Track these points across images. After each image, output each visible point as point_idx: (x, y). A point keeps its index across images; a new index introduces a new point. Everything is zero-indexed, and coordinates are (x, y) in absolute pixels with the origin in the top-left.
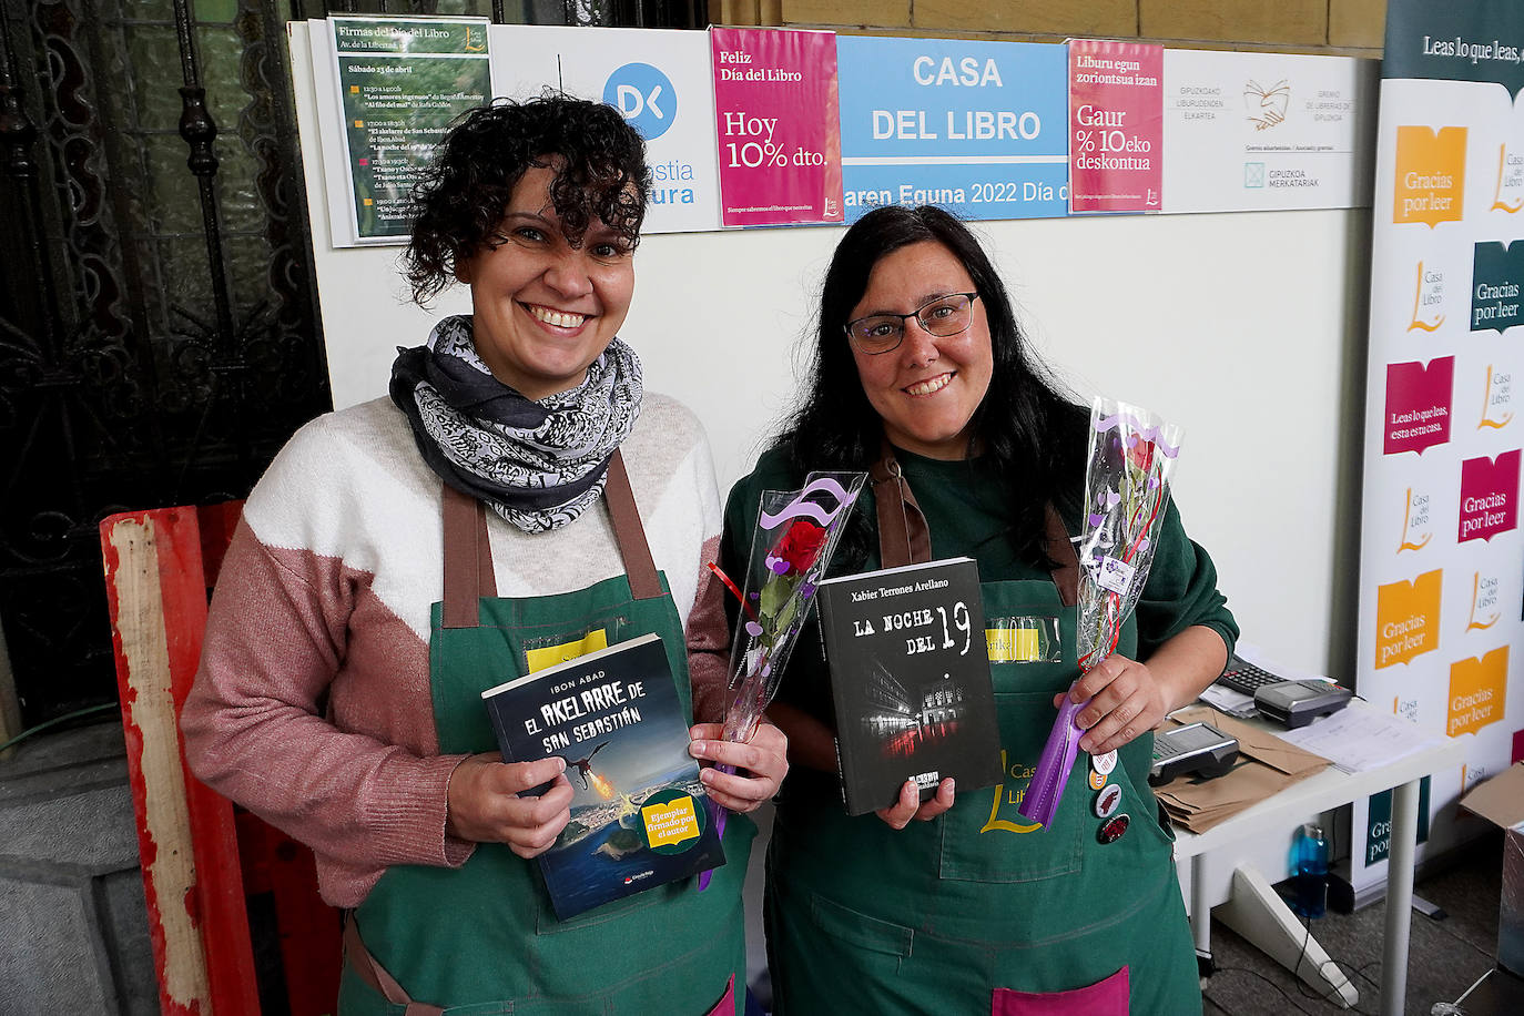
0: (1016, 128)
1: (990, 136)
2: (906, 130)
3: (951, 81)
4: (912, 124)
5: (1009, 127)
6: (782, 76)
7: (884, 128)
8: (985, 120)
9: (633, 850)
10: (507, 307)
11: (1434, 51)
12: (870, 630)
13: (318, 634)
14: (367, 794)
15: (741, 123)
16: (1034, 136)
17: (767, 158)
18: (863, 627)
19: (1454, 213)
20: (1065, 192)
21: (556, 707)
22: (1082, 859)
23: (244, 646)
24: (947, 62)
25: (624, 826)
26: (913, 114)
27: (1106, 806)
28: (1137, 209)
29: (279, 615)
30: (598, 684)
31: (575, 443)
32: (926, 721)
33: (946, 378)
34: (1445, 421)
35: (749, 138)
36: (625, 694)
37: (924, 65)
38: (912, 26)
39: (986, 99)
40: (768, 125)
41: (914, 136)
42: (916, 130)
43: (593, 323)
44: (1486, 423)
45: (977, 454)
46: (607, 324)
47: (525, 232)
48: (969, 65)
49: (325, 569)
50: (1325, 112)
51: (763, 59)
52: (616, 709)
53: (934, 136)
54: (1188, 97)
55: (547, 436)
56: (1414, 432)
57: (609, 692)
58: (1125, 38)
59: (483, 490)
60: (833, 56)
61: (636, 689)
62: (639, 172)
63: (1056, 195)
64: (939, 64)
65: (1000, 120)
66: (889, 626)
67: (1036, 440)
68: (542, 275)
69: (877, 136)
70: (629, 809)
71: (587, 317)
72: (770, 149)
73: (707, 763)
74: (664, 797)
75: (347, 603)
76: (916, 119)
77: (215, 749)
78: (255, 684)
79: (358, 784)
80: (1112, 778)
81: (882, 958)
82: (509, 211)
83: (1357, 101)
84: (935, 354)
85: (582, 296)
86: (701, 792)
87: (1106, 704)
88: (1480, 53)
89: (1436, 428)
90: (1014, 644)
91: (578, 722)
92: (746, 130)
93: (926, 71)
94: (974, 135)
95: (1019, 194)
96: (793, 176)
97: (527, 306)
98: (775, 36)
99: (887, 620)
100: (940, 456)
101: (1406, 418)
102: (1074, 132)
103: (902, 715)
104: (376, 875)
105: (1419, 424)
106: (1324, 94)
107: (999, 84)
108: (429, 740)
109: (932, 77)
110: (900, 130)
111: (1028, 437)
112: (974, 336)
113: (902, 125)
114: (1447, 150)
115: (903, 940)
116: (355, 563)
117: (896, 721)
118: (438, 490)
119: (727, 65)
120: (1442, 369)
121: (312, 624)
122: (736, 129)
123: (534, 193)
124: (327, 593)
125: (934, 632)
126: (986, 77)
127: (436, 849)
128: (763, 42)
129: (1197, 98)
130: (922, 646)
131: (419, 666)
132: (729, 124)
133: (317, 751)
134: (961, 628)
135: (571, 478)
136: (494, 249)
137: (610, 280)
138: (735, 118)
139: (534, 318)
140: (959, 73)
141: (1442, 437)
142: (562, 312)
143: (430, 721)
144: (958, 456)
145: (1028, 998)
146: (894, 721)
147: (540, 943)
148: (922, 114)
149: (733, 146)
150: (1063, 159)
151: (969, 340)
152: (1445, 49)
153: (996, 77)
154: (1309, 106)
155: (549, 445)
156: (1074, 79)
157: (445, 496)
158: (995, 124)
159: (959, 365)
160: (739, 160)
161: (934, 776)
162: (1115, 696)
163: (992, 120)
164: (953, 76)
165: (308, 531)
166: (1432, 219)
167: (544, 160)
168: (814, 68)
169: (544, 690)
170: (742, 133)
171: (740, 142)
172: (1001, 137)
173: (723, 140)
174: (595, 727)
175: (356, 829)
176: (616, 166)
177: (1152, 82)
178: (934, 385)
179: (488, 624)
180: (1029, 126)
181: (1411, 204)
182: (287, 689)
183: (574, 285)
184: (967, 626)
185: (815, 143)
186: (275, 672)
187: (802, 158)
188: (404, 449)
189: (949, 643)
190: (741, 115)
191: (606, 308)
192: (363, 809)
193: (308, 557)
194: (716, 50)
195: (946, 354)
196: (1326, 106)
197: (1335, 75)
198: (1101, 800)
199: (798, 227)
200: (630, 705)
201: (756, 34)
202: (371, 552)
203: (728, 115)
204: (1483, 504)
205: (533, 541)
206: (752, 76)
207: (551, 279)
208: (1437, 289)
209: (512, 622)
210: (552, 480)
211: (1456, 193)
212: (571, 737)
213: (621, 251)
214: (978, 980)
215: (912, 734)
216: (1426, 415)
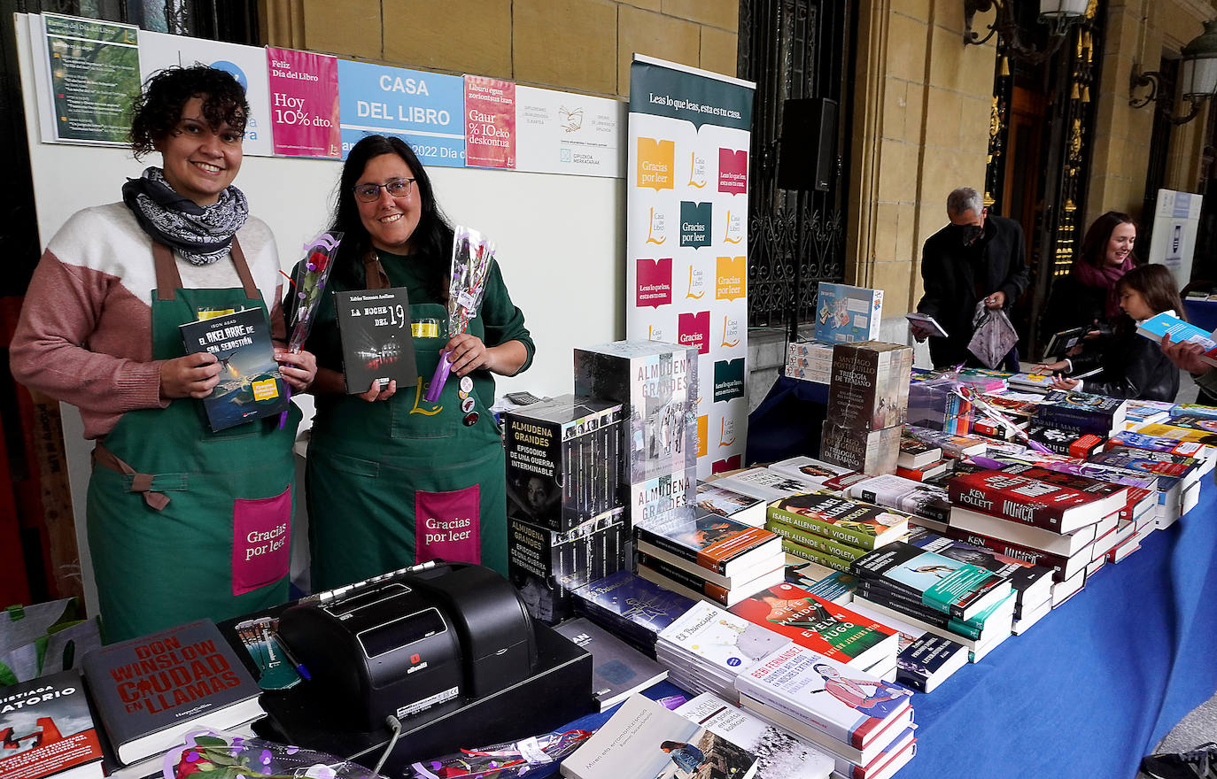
0: (436, 118)
1: (422, 121)
2: (376, 113)
3: (400, 90)
4: (379, 110)
5: (432, 117)
6: (307, 77)
7: (364, 111)
8: (419, 112)
9: (248, 401)
10: (185, 164)
11: (655, 101)
12: (358, 314)
13: (88, 307)
14: (118, 376)
15: (284, 100)
16: (446, 123)
17: (299, 120)
18: (355, 312)
19: (670, 185)
20: (463, 154)
21: (214, 333)
22: (457, 430)
23: (49, 311)
24: (398, 79)
25: (244, 390)
26: (380, 105)
27: (467, 407)
28: (504, 166)
29: (69, 297)
30: (232, 325)
31: (219, 225)
32: (384, 355)
33: (399, 216)
34: (669, 292)
35: (289, 109)
36: (245, 331)
37: (385, 80)
38: (382, 58)
39: (419, 101)
40: (299, 102)
41: (380, 117)
42: (382, 114)
43: (224, 173)
44: (690, 295)
45: (413, 253)
46: (230, 173)
47: (191, 128)
48: (410, 83)
49: (94, 275)
50: (601, 126)
51: (296, 67)
52: (241, 337)
53: (391, 118)
54: (529, 111)
55: (206, 219)
56: (652, 296)
57: (238, 330)
58: (505, 79)
59: (175, 242)
60: (336, 70)
61: (250, 329)
62: (244, 104)
63: (458, 155)
64: (394, 81)
65: (428, 114)
66: (367, 313)
67: (440, 246)
68: (199, 149)
69: (360, 115)
70: (246, 383)
71: (221, 169)
72: (300, 115)
73: (281, 363)
74: (262, 378)
75: (104, 294)
76: (382, 108)
77: (32, 360)
78: (55, 330)
79: (113, 372)
80: (470, 394)
81: (364, 479)
82: (182, 117)
83: (619, 122)
84: (394, 204)
85: (219, 158)
86: (279, 377)
87: (461, 351)
88: (678, 104)
89: (664, 295)
90: (426, 330)
91: (224, 342)
92: (287, 104)
93: (387, 83)
94: (414, 119)
95: (438, 153)
96: (313, 131)
97: (193, 163)
98: (303, 56)
99: (366, 310)
100: (396, 252)
101: (647, 289)
102: (468, 124)
103: (372, 352)
104: (119, 416)
105: (654, 292)
106: (600, 117)
107: (427, 94)
108: (147, 352)
109: (390, 87)
110: (373, 113)
111: (437, 246)
112: (412, 198)
113: (374, 110)
114: (665, 151)
115: (373, 468)
116: (111, 272)
117: (370, 354)
118: (149, 244)
119: (276, 68)
120: (666, 265)
121: (86, 302)
122: (281, 103)
123: (194, 110)
124: (95, 287)
125: (387, 316)
126: (420, 90)
127: (154, 399)
128: (296, 58)
129: (534, 112)
130: (381, 322)
131: (147, 317)
132: (277, 99)
133: (89, 359)
134: (400, 316)
135: (216, 240)
136: (175, 136)
137: (232, 153)
138: (280, 97)
139: (197, 166)
140: (405, 86)
141: (668, 300)
142: (210, 165)
143: (149, 344)
144: (404, 253)
145: (431, 495)
146: (369, 354)
147: (202, 446)
148: (385, 105)
149: (279, 111)
150: (462, 137)
151: (410, 200)
152: (662, 101)
153: (425, 90)
154: (594, 122)
155: (207, 224)
156: (467, 95)
157: (153, 246)
158: (425, 115)
159: (405, 211)
160: (283, 120)
161: (387, 380)
162: (464, 346)
163: (423, 113)
164: (401, 87)
165: (85, 258)
166: (658, 186)
167: (198, 95)
168: (325, 74)
169: (208, 326)
170: (284, 105)
171: (283, 110)
172: (428, 122)
173: (273, 108)
174: (231, 345)
175: (112, 394)
176: (233, 100)
177: (510, 101)
178: (393, 218)
179: (179, 298)
180: (444, 118)
181: (645, 178)
182: (70, 334)
183: (216, 152)
184: (402, 315)
185: (326, 112)
186: (65, 324)
187: (318, 122)
188: (132, 224)
189: (394, 322)
190: (284, 95)
191: (230, 166)
192: (116, 383)
193: (85, 271)
194: (270, 59)
195: (399, 205)
196: (602, 124)
197: (606, 108)
198: (464, 403)
199: (316, 159)
200: (247, 336)
201: (292, 53)
202: (121, 268)
203: (277, 94)
204: (691, 338)
205: (197, 268)
206: (290, 75)
207: (204, 150)
208: (662, 223)
209: (192, 300)
210: (207, 239)
211: (670, 174)
212: (220, 348)
213: (236, 138)
214: (410, 487)
215: (377, 361)
216: (659, 288)
